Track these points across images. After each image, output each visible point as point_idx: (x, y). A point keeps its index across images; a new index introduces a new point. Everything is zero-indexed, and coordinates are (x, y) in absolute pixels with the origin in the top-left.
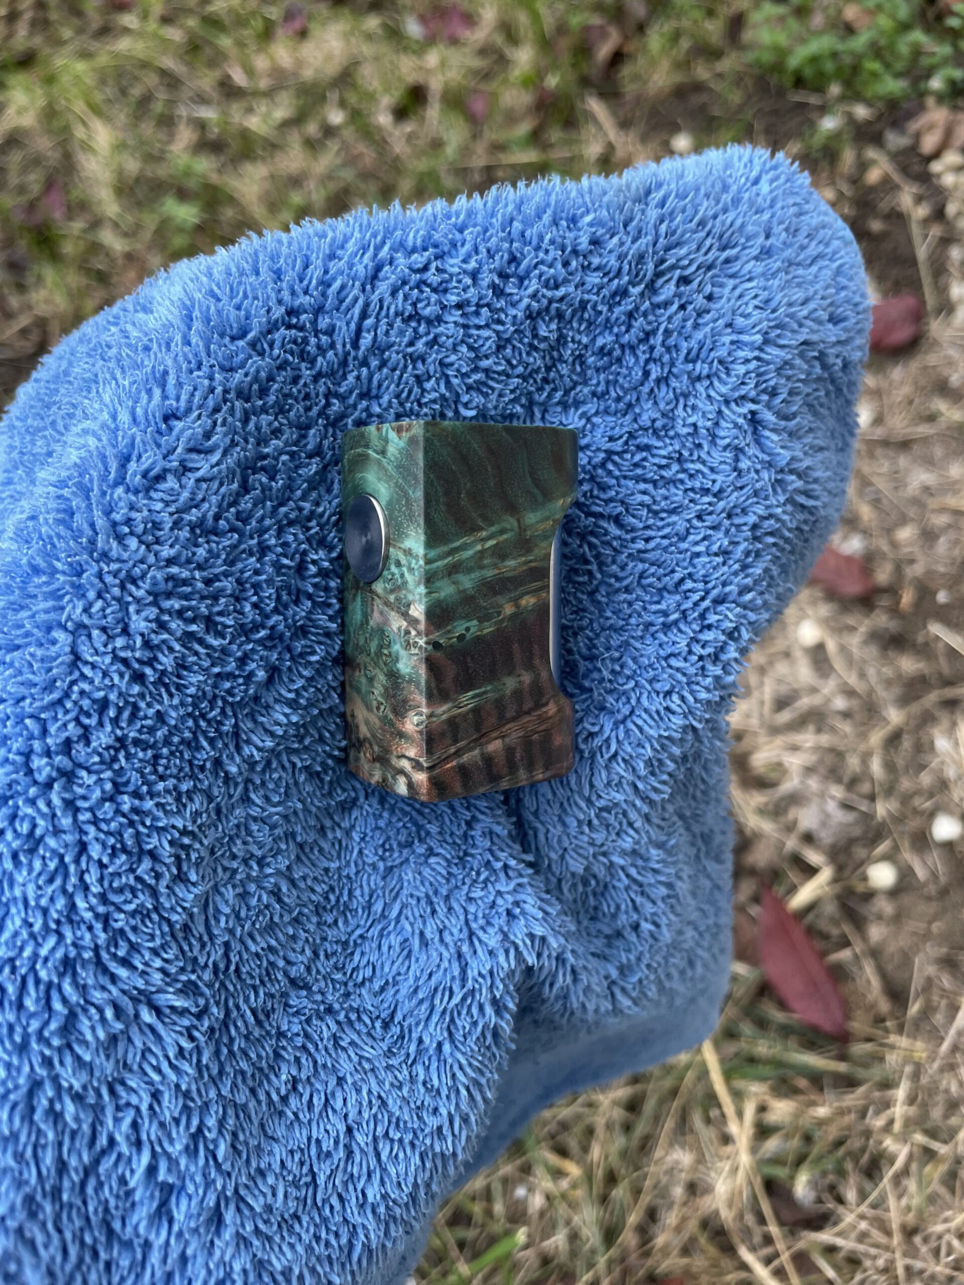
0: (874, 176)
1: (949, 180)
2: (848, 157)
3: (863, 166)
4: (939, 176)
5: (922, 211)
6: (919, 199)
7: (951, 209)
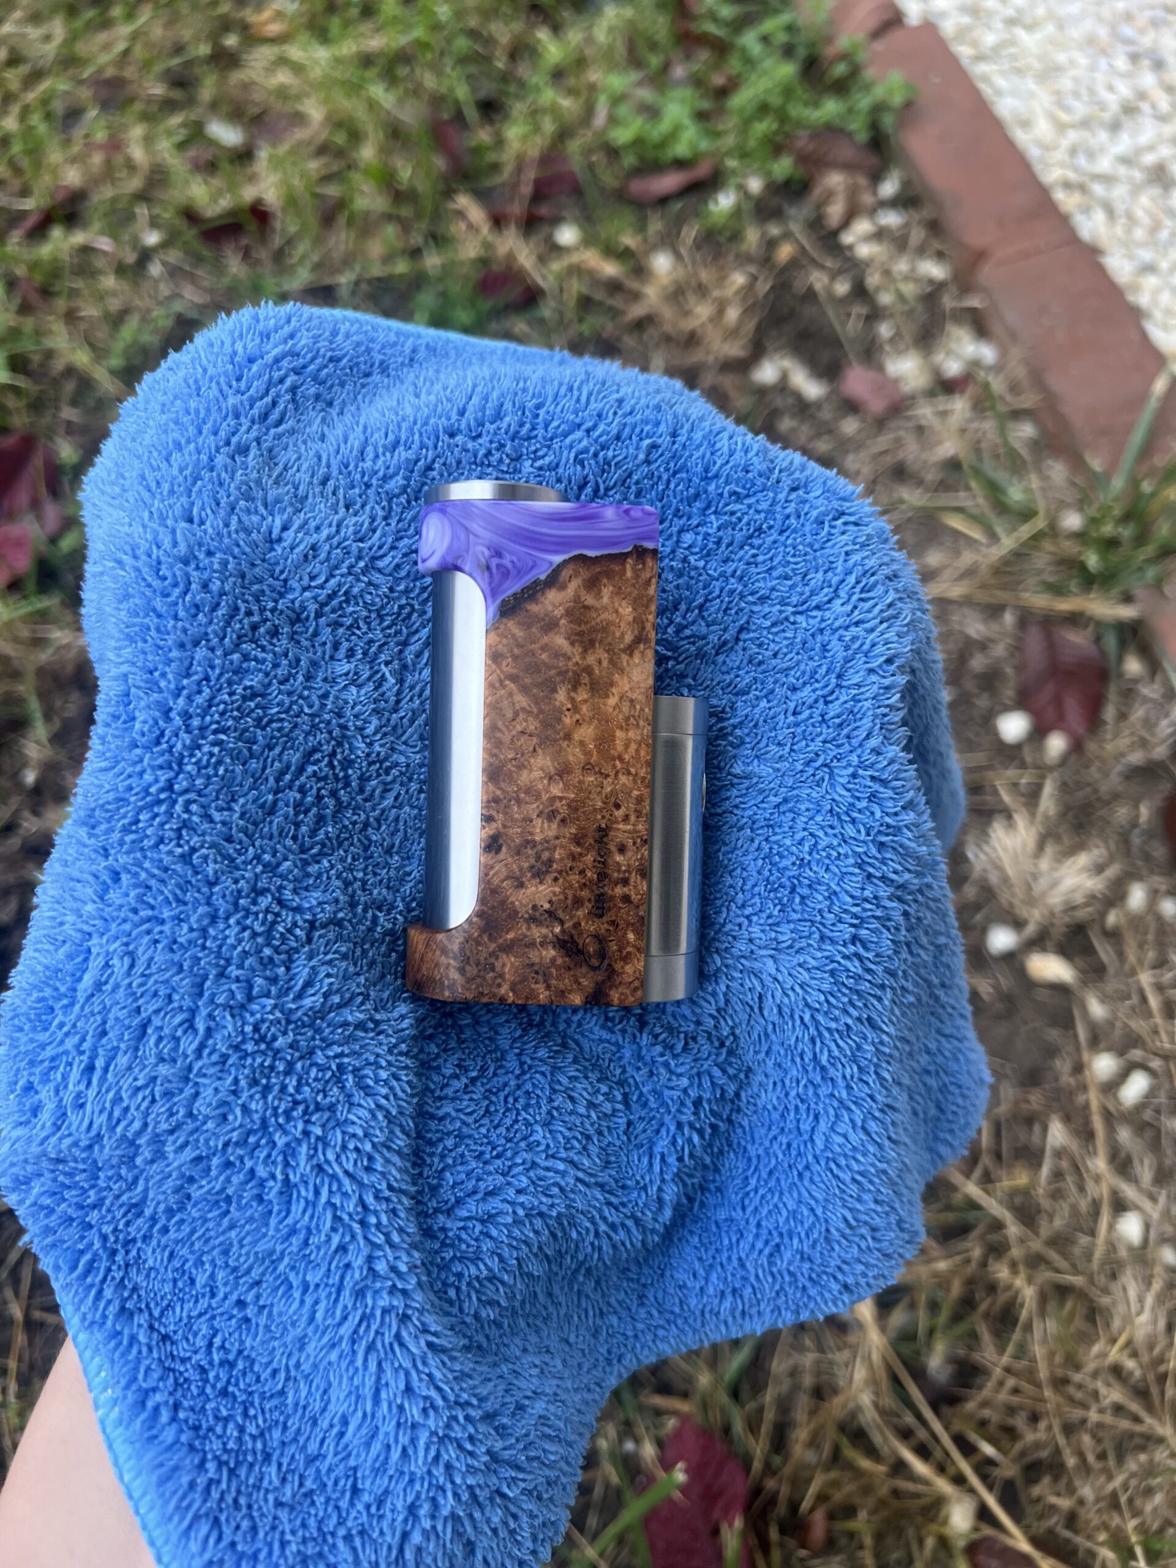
0: (785, 252)
1: (864, 251)
2: (752, 236)
3: (771, 244)
4: (850, 248)
5: (842, 288)
6: (834, 276)
7: (873, 280)
